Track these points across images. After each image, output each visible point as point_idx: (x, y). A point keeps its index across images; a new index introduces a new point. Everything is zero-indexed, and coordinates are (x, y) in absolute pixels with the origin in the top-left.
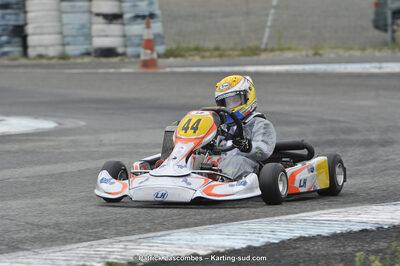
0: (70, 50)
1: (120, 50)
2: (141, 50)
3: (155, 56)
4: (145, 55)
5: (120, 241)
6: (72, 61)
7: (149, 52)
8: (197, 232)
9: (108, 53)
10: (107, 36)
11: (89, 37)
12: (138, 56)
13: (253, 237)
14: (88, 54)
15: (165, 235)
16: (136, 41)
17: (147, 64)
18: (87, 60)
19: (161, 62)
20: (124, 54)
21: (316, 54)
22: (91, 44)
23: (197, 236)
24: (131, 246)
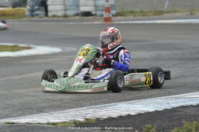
0: (69, 13)
1: (94, 13)
2: (104, 13)
3: (111, 15)
4: (106, 15)
5: (92, 108)
6: (70, 18)
7: (107, 13)
8: (130, 103)
9: (88, 14)
10: (87, 6)
11: (78, 6)
12: (102, 16)
13: (158, 106)
14: (77, 15)
15: (114, 105)
16: (101, 8)
17: (107, 20)
18: (77, 18)
19: (114, 18)
20: (95, 15)
21: (192, 14)
22: (79, 10)
23: (130, 106)
24: (97, 110)
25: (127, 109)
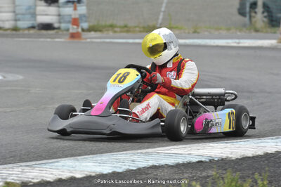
0: (21, 24)
1: (56, 25)
2: (70, 26)
3: (80, 30)
4: (73, 29)
5: (21, 166)
6: (21, 32)
7: (75, 27)
8: (78, 160)
9: (48, 27)
10: (47, 15)
11: (34, 15)
12: (68, 30)
13: (118, 165)
14: (33, 27)
15: (55, 162)
16: (67, 19)
17: (73, 36)
18: (32, 31)
19: (85, 35)
20: (59, 28)
21: (195, 32)
22: (35, 20)
23: (77, 163)
24: (27, 169)
25: (71, 169)
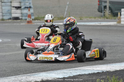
0: (5, 18)
1: (20, 18)
2: (27, 18)
3: (31, 20)
4: (28, 19)
6: (5, 21)
7: (29, 18)
8: (48, 73)
9: (17, 18)
10: (16, 13)
11: (11, 14)
12: (26, 20)
14: (10, 19)
15: (38, 74)
16: (26, 15)
17: (29, 22)
18: (10, 21)
19: (33, 21)
20: (22, 19)
21: (81, 19)
22: (11, 16)
23: (48, 74)
24: (28, 77)
25: (46, 76)
